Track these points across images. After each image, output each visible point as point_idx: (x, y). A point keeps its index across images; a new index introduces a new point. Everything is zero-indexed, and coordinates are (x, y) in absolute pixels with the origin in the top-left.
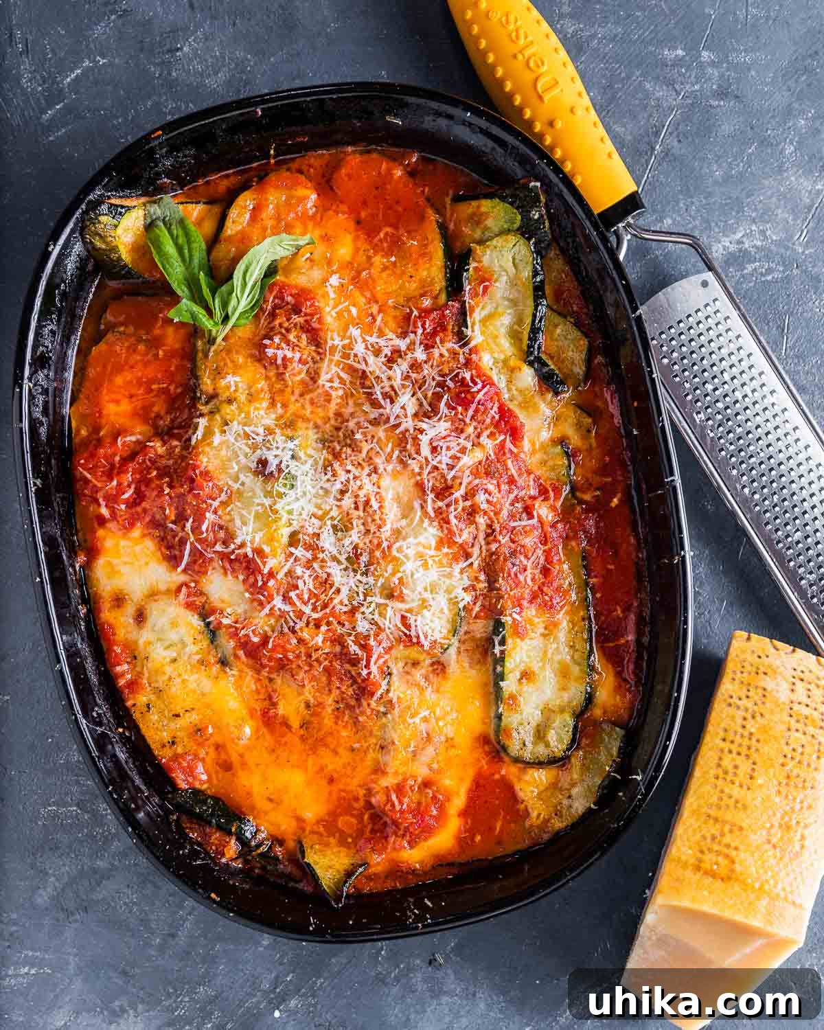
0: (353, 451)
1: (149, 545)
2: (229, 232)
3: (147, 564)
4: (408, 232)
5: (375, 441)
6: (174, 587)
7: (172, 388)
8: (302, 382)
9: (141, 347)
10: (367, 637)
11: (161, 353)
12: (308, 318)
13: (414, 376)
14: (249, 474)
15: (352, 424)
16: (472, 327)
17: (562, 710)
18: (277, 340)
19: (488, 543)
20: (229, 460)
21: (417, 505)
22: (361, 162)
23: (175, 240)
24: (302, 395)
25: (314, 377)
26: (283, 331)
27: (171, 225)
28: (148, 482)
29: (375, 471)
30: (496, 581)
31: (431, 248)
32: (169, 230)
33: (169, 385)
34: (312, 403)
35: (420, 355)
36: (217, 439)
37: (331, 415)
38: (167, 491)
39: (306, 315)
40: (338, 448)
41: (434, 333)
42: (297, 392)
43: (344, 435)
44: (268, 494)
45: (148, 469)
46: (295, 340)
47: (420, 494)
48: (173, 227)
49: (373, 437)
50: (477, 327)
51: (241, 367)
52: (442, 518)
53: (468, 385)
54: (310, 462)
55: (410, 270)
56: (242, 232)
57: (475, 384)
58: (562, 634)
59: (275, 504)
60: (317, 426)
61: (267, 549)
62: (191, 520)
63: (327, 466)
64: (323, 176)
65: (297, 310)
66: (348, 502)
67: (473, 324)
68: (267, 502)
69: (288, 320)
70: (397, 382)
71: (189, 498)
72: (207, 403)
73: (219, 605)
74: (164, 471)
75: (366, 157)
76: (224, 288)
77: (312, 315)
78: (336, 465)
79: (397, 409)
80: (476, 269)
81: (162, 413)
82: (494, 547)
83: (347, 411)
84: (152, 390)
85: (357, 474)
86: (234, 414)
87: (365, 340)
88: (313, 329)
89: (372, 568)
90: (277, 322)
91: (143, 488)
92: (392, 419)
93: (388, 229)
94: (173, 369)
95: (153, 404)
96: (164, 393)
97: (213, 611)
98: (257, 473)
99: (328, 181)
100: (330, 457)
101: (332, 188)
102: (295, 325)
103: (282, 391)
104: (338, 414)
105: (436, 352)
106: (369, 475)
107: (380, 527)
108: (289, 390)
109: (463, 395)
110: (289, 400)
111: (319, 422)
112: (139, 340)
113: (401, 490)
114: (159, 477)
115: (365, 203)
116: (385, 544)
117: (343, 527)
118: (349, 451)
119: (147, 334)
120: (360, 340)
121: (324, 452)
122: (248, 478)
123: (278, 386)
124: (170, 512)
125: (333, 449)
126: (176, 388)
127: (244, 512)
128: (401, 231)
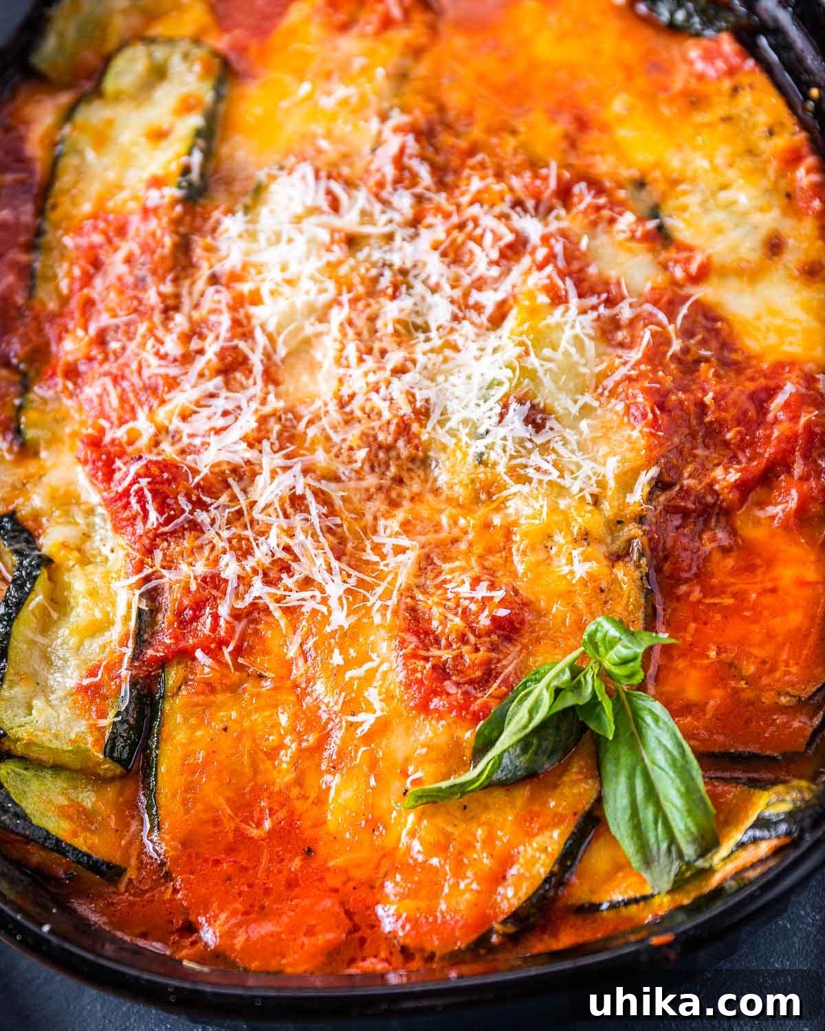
0: (375, 438)
1: (752, 344)
2: (556, 834)
3: (759, 318)
4: (216, 822)
5: (335, 450)
6: (714, 280)
7: (696, 595)
8: (447, 559)
9: (750, 669)
10: (397, 181)
11: (713, 654)
12: (422, 653)
13: (249, 533)
14: (561, 411)
15: (371, 481)
16: (129, 612)
17: (118, 98)
18: (484, 621)
19: (177, 296)
20: (594, 440)
21: (282, 351)
22: (283, 956)
23: (660, 813)
24: (455, 541)
25: (426, 564)
26: (472, 639)
27: (669, 851)
28: (742, 420)
29: (342, 405)
30: (176, 246)
31: (179, 781)
32: (672, 840)
33: (699, 602)
34: (437, 528)
35: (230, 568)
36: (611, 468)
37: (406, 503)
38: (708, 399)
39: (426, 659)
40: (401, 444)
41: (198, 607)
42: (463, 546)
43: (388, 467)
44: (530, 374)
45: (742, 445)
46: (451, 616)
47: (273, 369)
48: (664, 846)
49: (337, 456)
50: (121, 610)
51: (560, 596)
52: (242, 328)
53: (155, 493)
54: (451, 424)
55: (225, 743)
56: (531, 835)
57: (140, 493)
58: (94, 188)
59: (519, 357)
60: (436, 491)
61: (543, 299)
62: (669, 354)
63: (423, 414)
64: (362, 941)
65: (441, 671)
66: (395, 357)
67: (127, 618)
68: (533, 361)
69: (461, 656)
70: (278, 522)
71: (669, 382)
72: (629, 542)
73: (636, 246)
74: (713, 433)
75: (273, 965)
76: (569, 700)
77: (414, 656)
78: (406, 410)
79: (285, 480)
80: (103, 715)
81: (717, 556)
82: (167, 288)
83: (378, 504)
84: (734, 595)
85: (374, 396)
86: (577, 509)
87: (324, 601)
88: (417, 634)
89: (374, 272)
90: (483, 654)
91: (752, 413)
92: (297, 468)
93: (254, 832)
94: (693, 626)
95: (735, 572)
96: (713, 588)
97: (648, 237)
98: (546, 412)
99: (356, 928)
100: (415, 427)
101: (349, 914)
102: (449, 645)
103: (490, 551)
104: (394, 504)
105: (201, 568)
106: (352, 397)
107: (350, 323)
108: (478, 550)
109: (166, 475)
110: (479, 534)
111: (429, 497)
112: (752, 681)
113: (305, 378)
114: (721, 424)
115: (291, 884)
116: (345, 298)
117: (410, 329)
118: (381, 437)
119: (736, 691)
120: (333, 602)
121: (424, 437)
122: (564, 404)
123: (496, 559)
124: (707, 372)
125: (409, 442)
126: (688, 594)
127: (576, 357)
128: (229, 826)
